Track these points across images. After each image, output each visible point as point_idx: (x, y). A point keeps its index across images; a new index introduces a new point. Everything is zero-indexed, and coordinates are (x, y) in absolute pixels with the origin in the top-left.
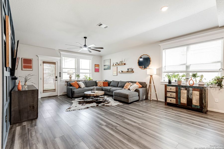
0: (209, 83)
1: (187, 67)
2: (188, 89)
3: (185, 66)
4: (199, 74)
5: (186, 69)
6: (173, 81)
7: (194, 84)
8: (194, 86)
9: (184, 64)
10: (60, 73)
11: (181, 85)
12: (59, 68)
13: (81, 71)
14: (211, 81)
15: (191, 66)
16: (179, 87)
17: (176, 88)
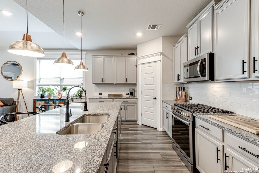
0: (74, 96)
1: (61, 80)
2: (55, 102)
3: (59, 79)
4: (68, 88)
5: (60, 82)
6: (46, 95)
7: (61, 97)
8: (62, 99)
9: (59, 78)
11: (52, 99)
14: (75, 94)
15: (64, 80)
16: (47, 102)
17: (45, 102)
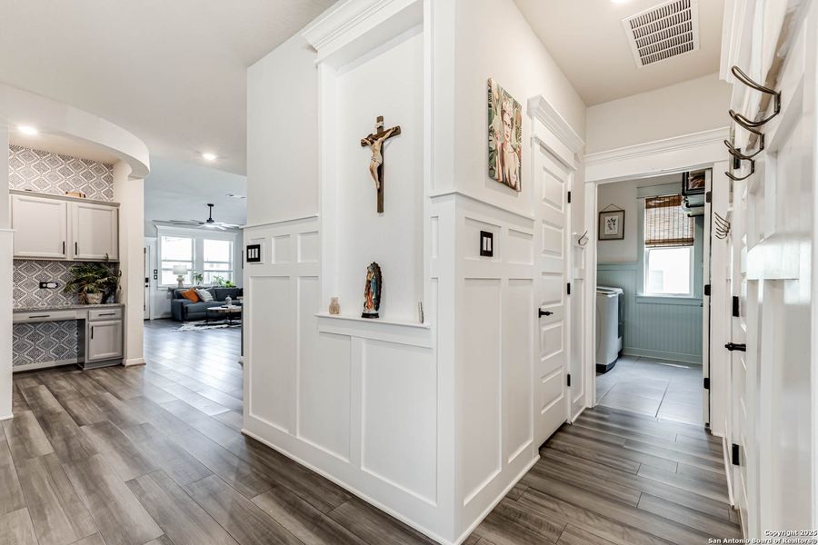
10: (156, 272)
12: (153, 261)
13: (207, 267)
